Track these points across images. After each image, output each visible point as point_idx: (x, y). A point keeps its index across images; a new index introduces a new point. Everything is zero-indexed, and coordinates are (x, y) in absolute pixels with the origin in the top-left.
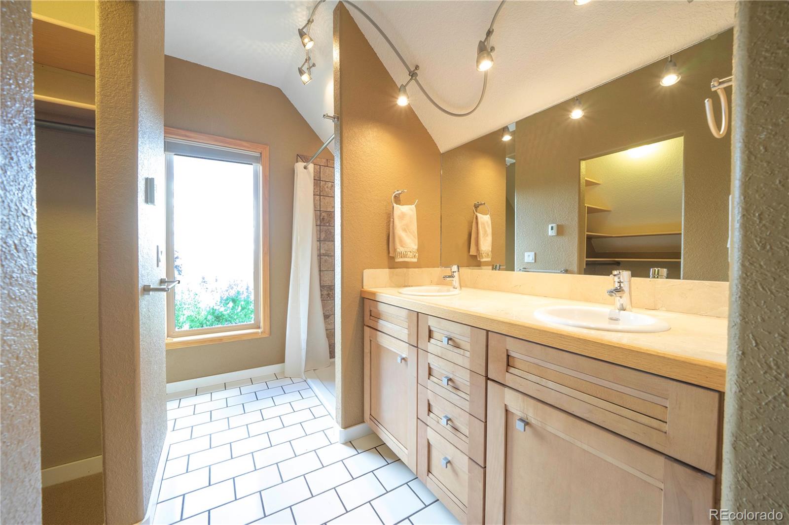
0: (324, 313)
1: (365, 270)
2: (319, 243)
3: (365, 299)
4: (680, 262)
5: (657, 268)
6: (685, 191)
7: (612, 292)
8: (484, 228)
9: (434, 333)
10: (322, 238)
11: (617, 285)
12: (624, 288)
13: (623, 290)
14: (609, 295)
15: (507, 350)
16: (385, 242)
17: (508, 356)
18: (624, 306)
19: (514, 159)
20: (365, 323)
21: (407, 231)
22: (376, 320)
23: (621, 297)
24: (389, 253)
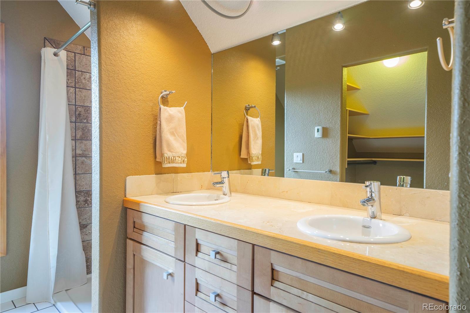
0: (80, 223)
1: (128, 177)
2: (74, 142)
3: (128, 209)
4: (423, 162)
5: (402, 176)
6: (427, 101)
7: (365, 202)
8: (255, 131)
9: (202, 246)
10: (78, 136)
11: (369, 195)
12: (374, 198)
13: (373, 200)
14: (362, 204)
15: (272, 264)
16: (151, 146)
17: (273, 270)
18: (375, 213)
19: (284, 60)
20: (128, 236)
21: (176, 135)
22: (141, 232)
23: (372, 206)
24: (156, 157)
